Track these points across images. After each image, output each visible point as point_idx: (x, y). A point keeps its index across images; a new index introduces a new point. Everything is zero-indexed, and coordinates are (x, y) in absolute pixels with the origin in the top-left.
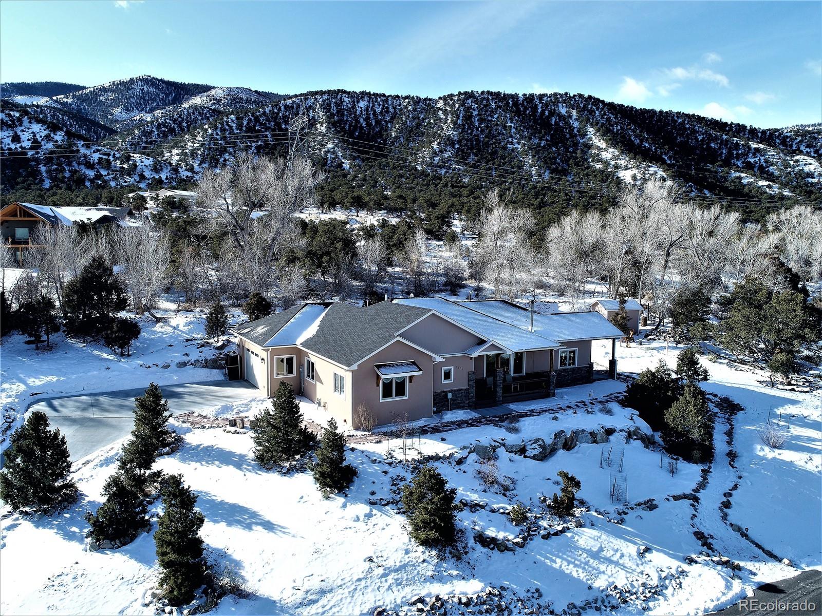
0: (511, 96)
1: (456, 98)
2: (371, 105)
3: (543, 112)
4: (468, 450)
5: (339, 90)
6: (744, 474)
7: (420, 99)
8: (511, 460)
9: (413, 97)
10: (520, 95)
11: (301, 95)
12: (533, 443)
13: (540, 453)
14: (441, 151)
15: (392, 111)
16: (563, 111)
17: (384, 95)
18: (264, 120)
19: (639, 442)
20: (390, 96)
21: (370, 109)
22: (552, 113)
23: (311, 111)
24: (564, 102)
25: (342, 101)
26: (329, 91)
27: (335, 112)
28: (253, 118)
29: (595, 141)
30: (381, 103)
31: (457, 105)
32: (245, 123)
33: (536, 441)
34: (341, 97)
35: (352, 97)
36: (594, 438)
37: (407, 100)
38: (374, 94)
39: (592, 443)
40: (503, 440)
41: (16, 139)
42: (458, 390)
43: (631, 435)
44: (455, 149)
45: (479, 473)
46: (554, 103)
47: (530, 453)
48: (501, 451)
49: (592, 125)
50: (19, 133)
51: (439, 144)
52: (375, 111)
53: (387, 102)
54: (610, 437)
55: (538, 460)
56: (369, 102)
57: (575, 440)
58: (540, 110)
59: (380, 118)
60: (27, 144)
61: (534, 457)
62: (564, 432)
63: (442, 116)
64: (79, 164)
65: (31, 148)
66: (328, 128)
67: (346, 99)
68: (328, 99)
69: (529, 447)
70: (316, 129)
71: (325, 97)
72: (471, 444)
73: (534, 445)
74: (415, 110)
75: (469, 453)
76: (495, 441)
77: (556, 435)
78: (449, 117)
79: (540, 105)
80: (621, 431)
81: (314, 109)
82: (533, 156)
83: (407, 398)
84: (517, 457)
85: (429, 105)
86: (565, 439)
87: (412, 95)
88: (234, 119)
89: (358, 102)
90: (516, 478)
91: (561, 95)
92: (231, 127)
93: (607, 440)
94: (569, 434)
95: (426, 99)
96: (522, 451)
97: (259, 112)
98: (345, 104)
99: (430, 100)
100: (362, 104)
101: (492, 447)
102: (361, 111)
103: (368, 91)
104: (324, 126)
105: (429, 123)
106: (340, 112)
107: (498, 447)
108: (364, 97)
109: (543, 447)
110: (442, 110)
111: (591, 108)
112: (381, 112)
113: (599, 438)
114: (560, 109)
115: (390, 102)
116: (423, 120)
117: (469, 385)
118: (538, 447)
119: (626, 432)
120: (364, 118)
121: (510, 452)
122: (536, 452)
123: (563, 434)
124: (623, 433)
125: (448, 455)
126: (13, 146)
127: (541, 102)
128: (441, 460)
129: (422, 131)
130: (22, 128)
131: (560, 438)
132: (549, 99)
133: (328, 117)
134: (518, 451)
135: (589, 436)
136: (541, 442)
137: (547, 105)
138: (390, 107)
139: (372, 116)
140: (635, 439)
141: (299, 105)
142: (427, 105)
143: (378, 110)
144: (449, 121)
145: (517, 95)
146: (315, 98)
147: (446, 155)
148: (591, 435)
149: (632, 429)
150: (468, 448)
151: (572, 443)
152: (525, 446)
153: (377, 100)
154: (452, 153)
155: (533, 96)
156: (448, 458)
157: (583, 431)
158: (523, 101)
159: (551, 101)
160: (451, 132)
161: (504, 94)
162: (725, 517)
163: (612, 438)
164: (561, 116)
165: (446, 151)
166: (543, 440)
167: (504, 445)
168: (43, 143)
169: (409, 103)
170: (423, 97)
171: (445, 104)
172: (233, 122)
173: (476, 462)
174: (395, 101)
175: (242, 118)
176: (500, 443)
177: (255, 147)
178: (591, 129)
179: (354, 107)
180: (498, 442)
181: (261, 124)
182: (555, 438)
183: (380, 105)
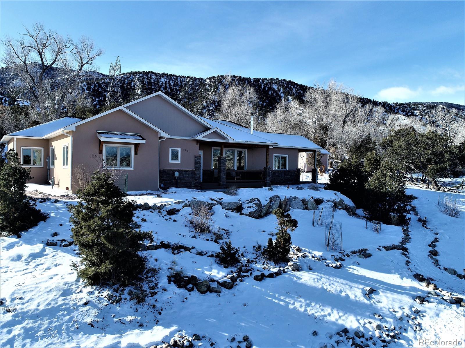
0: (247, 79)
1: (216, 79)
2: (168, 81)
3: (264, 88)
4: (183, 204)
5: (149, 72)
6: (440, 231)
7: (196, 79)
8: (227, 216)
9: (192, 77)
10: (252, 79)
11: (127, 73)
12: (249, 202)
13: (256, 211)
14: (208, 106)
15: (180, 84)
16: (275, 87)
17: (175, 76)
18: (104, 86)
19: (343, 211)
20: (178, 76)
21: (167, 83)
22: (270, 89)
23: (133, 83)
24: (276, 83)
25: (151, 78)
26: (144, 72)
27: (146, 84)
28: (97, 85)
29: (293, 104)
30: (174, 80)
31: (217, 82)
32: (92, 87)
33: (252, 200)
34: (151, 75)
35: (157, 76)
36: (305, 205)
37: (188, 79)
38: (170, 75)
39: (304, 209)
40: (220, 200)
42: (185, 171)
43: (336, 206)
44: (215, 105)
45: (192, 223)
46: (270, 83)
47: (246, 211)
48: (218, 208)
49: (291, 96)
51: (206, 102)
52: (170, 85)
53: (177, 79)
54: (319, 206)
55: (254, 217)
56: (167, 79)
57: (288, 205)
58: (263, 87)
59: (173, 87)
61: (250, 215)
62: (279, 197)
63: (209, 88)
66: (142, 92)
67: (154, 77)
68: (143, 76)
69: (245, 206)
70: (135, 92)
71: (141, 75)
72: (187, 200)
73: (250, 204)
74: (193, 84)
75: (184, 207)
76: (212, 200)
77: (271, 199)
78: (212, 89)
79: (263, 84)
80: (328, 201)
81: (134, 81)
82: (259, 111)
83: (133, 169)
84: (233, 214)
85: (201, 82)
86: (280, 202)
87: (191, 76)
88: (86, 85)
89: (160, 79)
90: (230, 230)
91: (274, 80)
92: (83, 89)
93: (316, 208)
94: (283, 199)
95: (199, 79)
96: (238, 209)
97: (101, 81)
98: (153, 79)
99: (202, 79)
100: (163, 80)
101: (209, 204)
102: (162, 83)
103: (166, 73)
104: (140, 90)
105: (201, 91)
106: (150, 83)
107: (215, 204)
108: (164, 76)
109: (259, 205)
110: (208, 84)
111: (290, 87)
112: (174, 85)
113: (309, 205)
114: (274, 86)
115: (179, 80)
116: (198, 89)
117: (195, 167)
118: (254, 205)
119: (332, 202)
120: (163, 88)
121: (228, 209)
122: (252, 210)
123: (278, 198)
124: (330, 203)
125: (159, 205)
127: (263, 83)
128: (151, 210)
129: (197, 96)
131: (274, 201)
132: (268, 81)
133: (142, 86)
134: (235, 209)
135: (301, 203)
136: (256, 201)
137: (266, 84)
138: (179, 82)
139: (168, 86)
140: (340, 209)
141: (125, 79)
142: (200, 82)
143: (172, 83)
144: (212, 91)
145: (250, 79)
146: (135, 75)
147: (210, 109)
148: (303, 203)
149: (338, 200)
150: (183, 202)
151: (286, 207)
152: (241, 205)
153: (171, 78)
154: (213, 107)
155: (259, 80)
156: (159, 208)
157: (295, 198)
158: (254, 81)
159: (269, 82)
160: (214, 96)
161: (243, 78)
162: (436, 263)
163: (320, 207)
164: (273, 90)
165: (210, 106)
166: (259, 200)
167: (221, 204)
169: (190, 80)
170: (198, 77)
171: (210, 82)
172: (85, 86)
173: (190, 214)
174: (182, 79)
175: (91, 84)
176: (217, 201)
177: (98, 101)
178: (291, 98)
179: (158, 81)
180: (215, 201)
181: (102, 88)
182: (271, 201)
183: (173, 81)
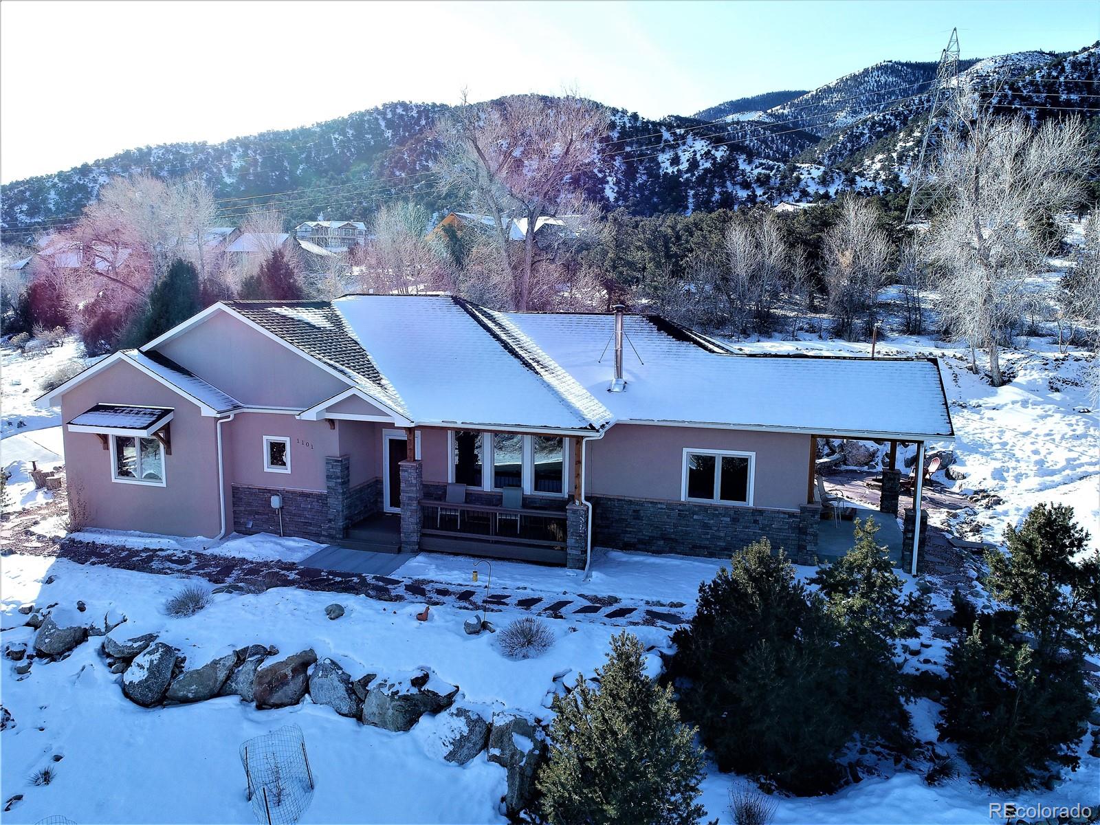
33: (156, 649)
36: (357, 699)
39: (346, 716)
41: (675, 161)
42: (303, 495)
47: (130, 674)
50: (680, 153)
54: (422, 720)
60: (684, 166)
64: (734, 184)
65: (687, 172)
77: (241, 652)
80: (461, 713)
83: (164, 485)
84: (100, 674)
93: (401, 725)
109: (152, 670)
113: (369, 707)
117: (327, 487)
122: (138, 677)
123: (256, 658)
126: (670, 171)
130: (685, 147)
168: (700, 163)
182: (241, 660)
